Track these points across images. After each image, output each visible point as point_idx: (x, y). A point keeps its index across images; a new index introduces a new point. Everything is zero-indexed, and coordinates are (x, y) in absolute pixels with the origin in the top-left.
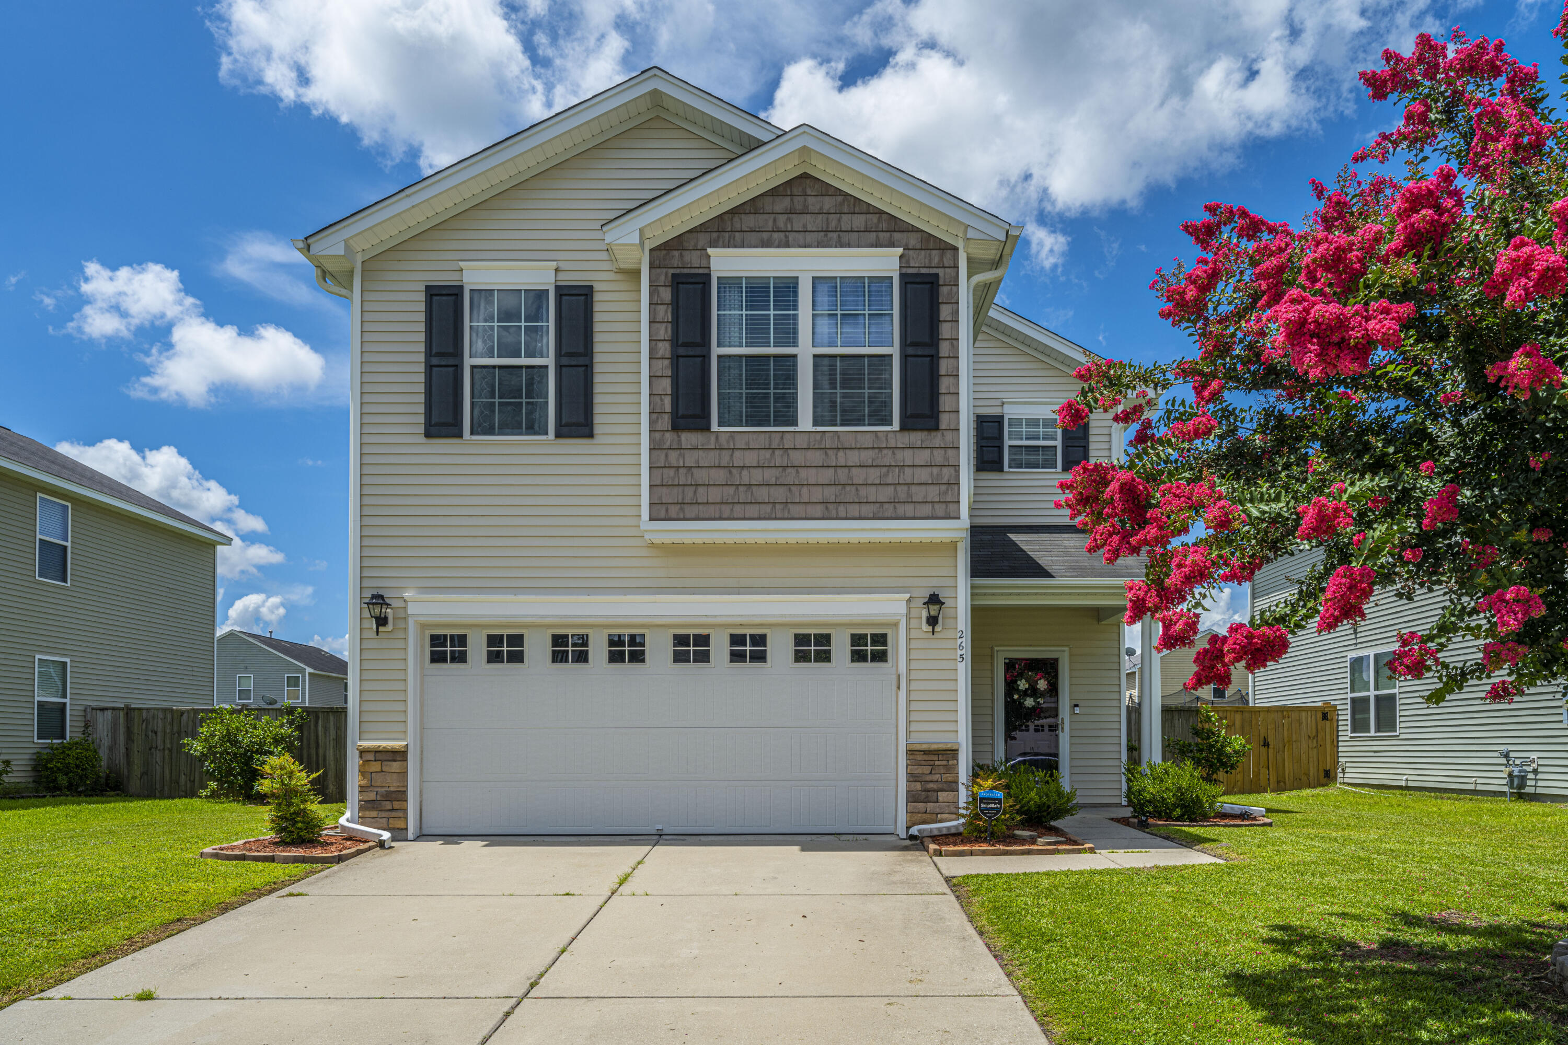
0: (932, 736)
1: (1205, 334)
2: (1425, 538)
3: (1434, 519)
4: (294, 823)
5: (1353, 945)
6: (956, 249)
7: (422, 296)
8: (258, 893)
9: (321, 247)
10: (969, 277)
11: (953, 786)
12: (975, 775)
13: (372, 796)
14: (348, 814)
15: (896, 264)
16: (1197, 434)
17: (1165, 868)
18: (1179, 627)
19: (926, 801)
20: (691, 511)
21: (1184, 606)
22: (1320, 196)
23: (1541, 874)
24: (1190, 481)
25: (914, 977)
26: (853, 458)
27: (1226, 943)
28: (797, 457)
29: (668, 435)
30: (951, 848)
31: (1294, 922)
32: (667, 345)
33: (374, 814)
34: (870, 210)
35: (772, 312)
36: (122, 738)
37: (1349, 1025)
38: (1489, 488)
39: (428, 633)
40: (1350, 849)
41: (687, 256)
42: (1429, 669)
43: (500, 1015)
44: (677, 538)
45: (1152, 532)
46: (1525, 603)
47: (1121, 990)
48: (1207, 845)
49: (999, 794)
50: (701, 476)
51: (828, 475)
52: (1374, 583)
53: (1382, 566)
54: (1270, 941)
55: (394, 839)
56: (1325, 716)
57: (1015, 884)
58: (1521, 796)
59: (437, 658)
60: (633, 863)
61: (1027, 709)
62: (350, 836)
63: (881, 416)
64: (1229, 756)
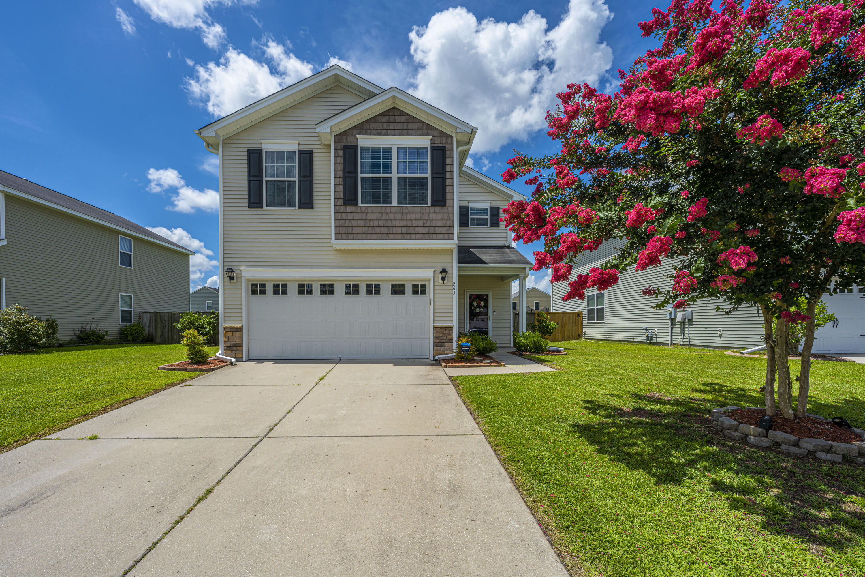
0: (443, 322)
4: (196, 355)
5: (621, 410)
6: (452, 137)
7: (246, 154)
8: (173, 385)
9: (205, 133)
10: (457, 148)
11: (451, 341)
12: (459, 337)
13: (229, 345)
14: (220, 352)
15: (429, 142)
17: (534, 373)
18: (562, 271)
19: (441, 346)
20: (351, 236)
25: (437, 424)
26: (413, 216)
27: (568, 409)
28: (391, 216)
29: (342, 207)
30: (451, 365)
31: (593, 399)
32: (341, 173)
33: (230, 352)
34: (419, 122)
35: (382, 161)
36: (153, 323)
37: (637, 454)
39: (251, 283)
41: (349, 138)
43: (251, 447)
44: (346, 247)
45: (548, 229)
48: (547, 363)
49: (469, 344)
50: (355, 223)
51: (403, 223)
54: (586, 408)
55: (237, 361)
56: (578, 315)
57: (476, 380)
58: (651, 343)
59: (254, 292)
60: (327, 371)
61: (477, 312)
62: (221, 361)
63: (424, 201)
64: (550, 329)
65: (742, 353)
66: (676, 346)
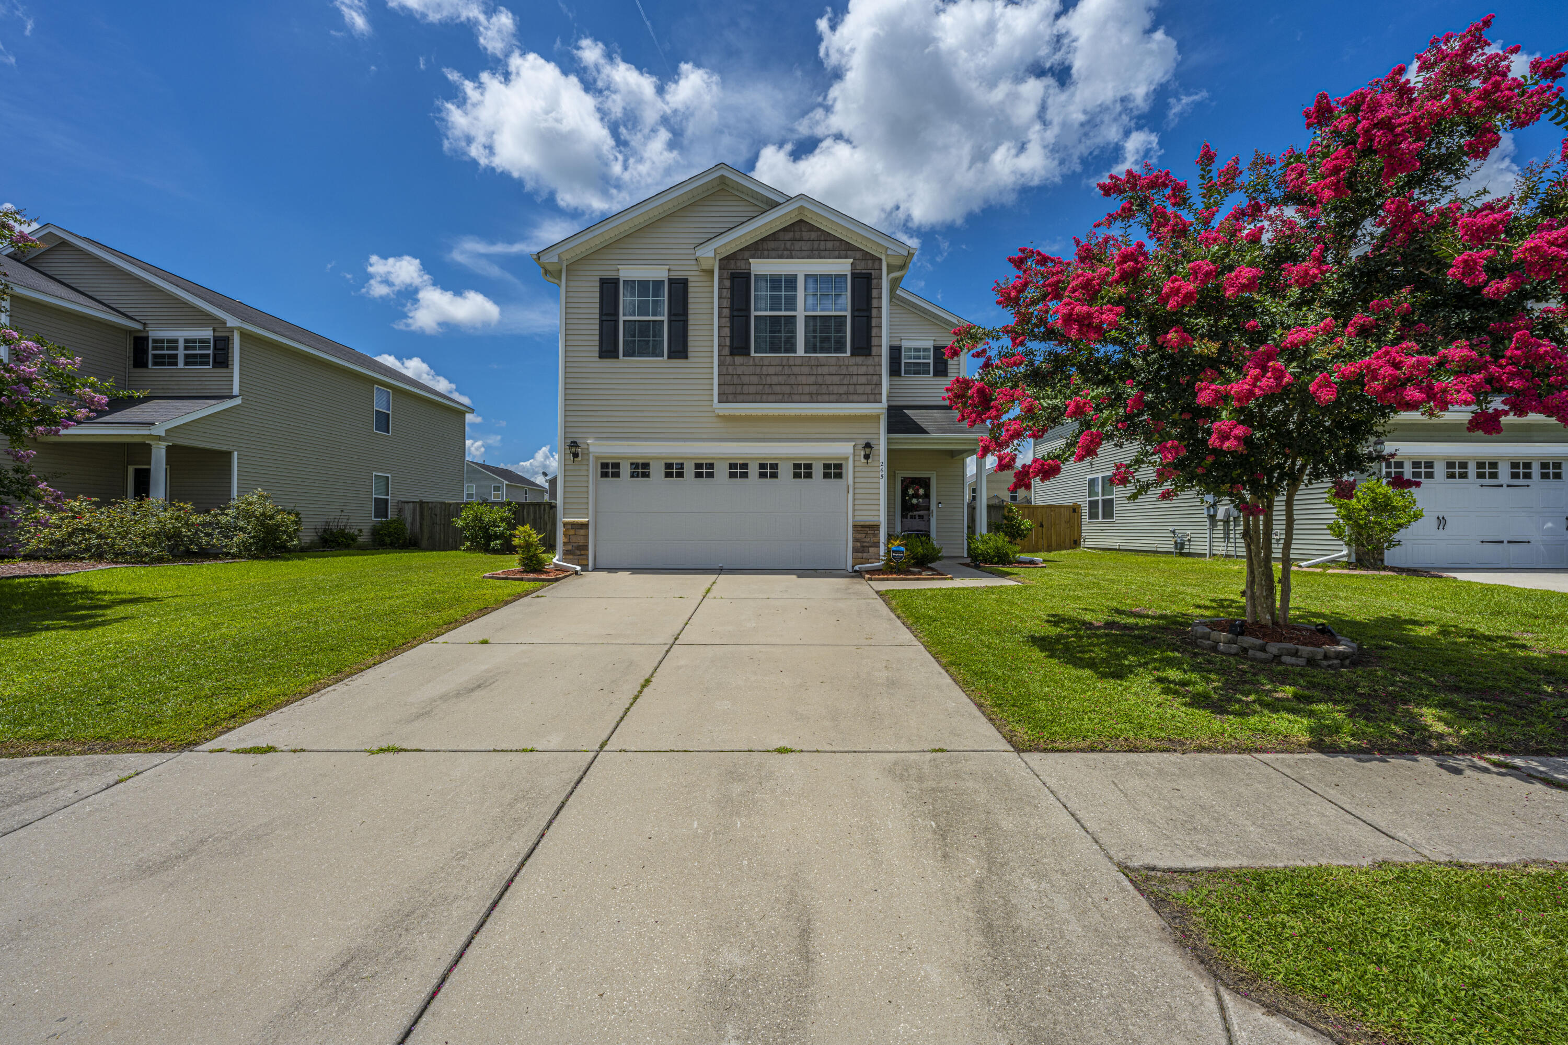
0: (866, 518)
1: (1018, 313)
2: (1129, 417)
3: (1132, 408)
4: (532, 561)
5: (1091, 624)
6: (881, 260)
7: (598, 284)
8: (520, 596)
9: (545, 257)
10: (888, 274)
11: (877, 544)
12: (889, 539)
13: (570, 547)
14: (557, 557)
15: (849, 268)
16: (1015, 364)
17: (991, 587)
18: (1007, 460)
19: (863, 552)
20: (740, 398)
21: (1008, 450)
22: (1078, 245)
23: (1189, 591)
24: (1011, 388)
25: (867, 636)
26: (825, 370)
27: (1026, 622)
28: (796, 370)
29: (728, 358)
30: (877, 577)
31: (1061, 612)
32: (728, 310)
33: (571, 557)
34: (836, 239)
35: (783, 293)
36: (418, 518)
37: (1090, 658)
38: (1161, 392)
39: (600, 462)
40: (1089, 578)
41: (739, 263)
42: (1130, 482)
43: (664, 652)
44: (732, 412)
45: (993, 413)
46: (1176, 449)
47: (973, 641)
48: (1012, 576)
49: (903, 549)
50: (745, 379)
51: (812, 379)
52: (1103, 440)
53: (1107, 431)
54: (1048, 621)
55: (582, 570)
56: (1074, 511)
57: (913, 594)
58: (1182, 554)
59: (604, 475)
60: (711, 583)
61: (913, 505)
62: (559, 569)
63: (840, 348)
64: (1022, 531)
65: (1300, 566)
66: (1216, 558)
